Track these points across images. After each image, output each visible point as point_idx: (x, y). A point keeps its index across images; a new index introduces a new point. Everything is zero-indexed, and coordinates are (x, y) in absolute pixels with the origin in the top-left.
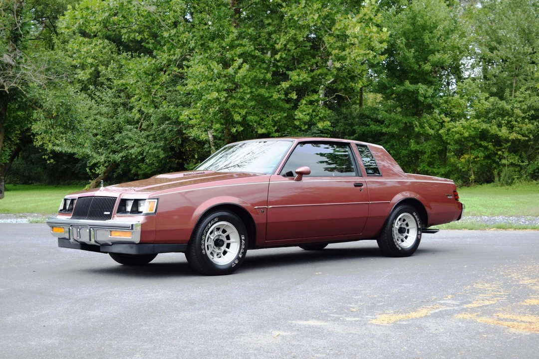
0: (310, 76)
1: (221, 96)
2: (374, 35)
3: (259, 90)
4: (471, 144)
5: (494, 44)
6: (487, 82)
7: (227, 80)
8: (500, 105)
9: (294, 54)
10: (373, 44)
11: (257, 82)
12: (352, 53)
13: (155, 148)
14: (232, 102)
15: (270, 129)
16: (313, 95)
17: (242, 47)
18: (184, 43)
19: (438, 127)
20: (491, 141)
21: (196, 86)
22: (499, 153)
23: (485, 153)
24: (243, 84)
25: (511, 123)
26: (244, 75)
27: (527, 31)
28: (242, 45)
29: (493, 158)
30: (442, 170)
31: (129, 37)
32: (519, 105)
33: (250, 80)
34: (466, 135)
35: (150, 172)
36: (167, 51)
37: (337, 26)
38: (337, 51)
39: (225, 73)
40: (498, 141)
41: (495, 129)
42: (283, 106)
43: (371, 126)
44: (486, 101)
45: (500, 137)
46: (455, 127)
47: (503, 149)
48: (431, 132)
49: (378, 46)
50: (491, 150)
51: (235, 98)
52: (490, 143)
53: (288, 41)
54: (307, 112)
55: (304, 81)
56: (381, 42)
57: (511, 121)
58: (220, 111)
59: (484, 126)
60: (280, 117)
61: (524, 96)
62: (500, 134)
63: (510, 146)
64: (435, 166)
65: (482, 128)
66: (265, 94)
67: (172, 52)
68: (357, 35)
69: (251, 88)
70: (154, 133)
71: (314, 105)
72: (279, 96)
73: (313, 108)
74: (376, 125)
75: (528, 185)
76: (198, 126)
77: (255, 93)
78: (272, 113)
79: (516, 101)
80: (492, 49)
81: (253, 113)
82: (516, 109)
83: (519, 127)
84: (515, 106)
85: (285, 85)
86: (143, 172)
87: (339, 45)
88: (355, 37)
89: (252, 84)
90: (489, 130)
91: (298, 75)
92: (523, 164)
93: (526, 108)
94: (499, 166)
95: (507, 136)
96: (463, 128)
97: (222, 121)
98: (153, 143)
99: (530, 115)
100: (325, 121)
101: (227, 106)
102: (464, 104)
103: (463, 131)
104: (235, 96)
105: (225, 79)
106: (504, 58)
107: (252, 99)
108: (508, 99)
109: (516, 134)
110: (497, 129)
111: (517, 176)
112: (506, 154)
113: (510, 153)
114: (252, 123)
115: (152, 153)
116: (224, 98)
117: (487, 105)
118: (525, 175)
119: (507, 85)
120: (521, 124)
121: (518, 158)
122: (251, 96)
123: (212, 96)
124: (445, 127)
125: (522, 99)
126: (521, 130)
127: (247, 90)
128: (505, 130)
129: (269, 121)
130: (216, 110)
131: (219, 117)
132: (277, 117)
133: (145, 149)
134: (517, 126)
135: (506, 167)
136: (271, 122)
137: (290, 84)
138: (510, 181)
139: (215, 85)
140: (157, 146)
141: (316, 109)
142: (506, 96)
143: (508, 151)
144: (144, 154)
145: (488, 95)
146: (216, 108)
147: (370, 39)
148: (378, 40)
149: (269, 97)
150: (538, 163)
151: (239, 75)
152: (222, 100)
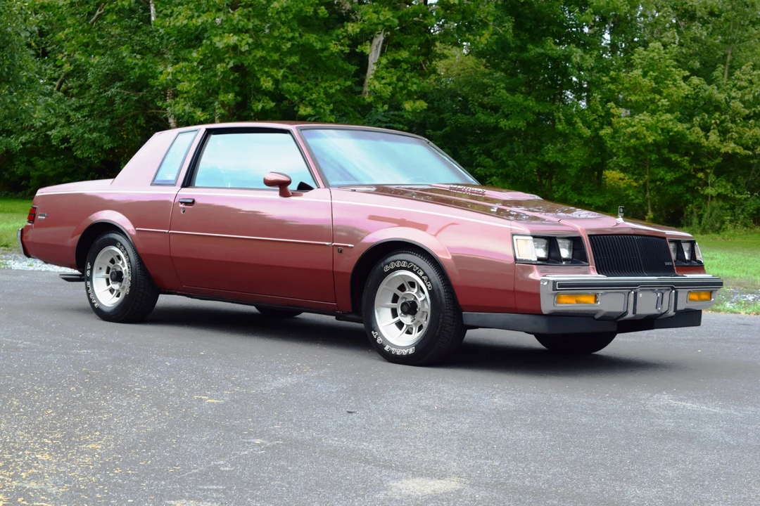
0: (397, 16)
1: (241, 42)
3: (307, 36)
4: (654, 157)
6: (684, 51)
7: (250, 12)
8: (707, 93)
11: (305, 22)
13: (95, 129)
14: (260, 53)
15: (320, 107)
16: (399, 50)
19: (597, 124)
20: (687, 154)
21: (194, 20)
22: (701, 175)
23: (675, 174)
24: (279, 23)
25: (724, 125)
26: (285, 5)
29: (686, 184)
30: (598, 201)
32: (740, 94)
33: (290, 17)
34: (650, 140)
35: (52, 174)
40: (696, 153)
41: (697, 133)
42: (345, 67)
43: (479, 115)
44: (684, 82)
45: (704, 146)
46: (630, 125)
47: (708, 168)
48: (587, 133)
50: (686, 170)
51: (263, 48)
52: (686, 158)
54: (388, 81)
55: (387, 24)
57: (722, 122)
58: (236, 68)
59: (680, 127)
60: (338, 87)
61: (750, 78)
62: (703, 140)
63: (719, 164)
64: (585, 192)
65: (675, 130)
66: (315, 44)
69: (293, 30)
70: (92, 102)
71: (401, 67)
72: (340, 47)
73: (399, 74)
74: (485, 113)
75: (753, 234)
76: (185, 95)
77: (299, 40)
78: (324, 79)
79: (734, 86)
81: (290, 77)
82: (733, 101)
83: (736, 132)
84: (733, 94)
85: (352, 28)
86: (38, 173)
89: (295, 24)
90: (686, 135)
91: (376, 12)
92: (740, 196)
93: (751, 100)
94: (695, 198)
95: (718, 146)
96: (645, 128)
97: (237, 89)
98: (89, 122)
99: (757, 112)
100: (417, 99)
101: (248, 61)
102: (649, 86)
103: (645, 132)
104: (264, 43)
105: (246, 11)
106: (716, 9)
107: (290, 52)
108: (721, 83)
109: (732, 145)
110: (702, 134)
111: (729, 218)
112: (712, 178)
113: (718, 177)
114: (290, 95)
115: (89, 138)
116: (247, 46)
117: (686, 90)
118: (742, 217)
119: (717, 57)
120: (742, 127)
121: (732, 187)
122: (293, 45)
123: (225, 41)
124: (610, 124)
125: (744, 84)
126: (741, 137)
127: (287, 34)
128: (714, 136)
129: (319, 94)
130: (229, 66)
131: (233, 80)
132: (335, 86)
133: (76, 131)
134: (734, 130)
135: (707, 200)
136: (322, 95)
137: (362, 27)
138: (718, 225)
139: (232, 20)
140: (97, 126)
141: (403, 76)
142: (717, 77)
143: (714, 173)
144: (72, 141)
145: (687, 73)
146: (228, 64)
149: (323, 50)
151: (276, 5)
152: (243, 49)
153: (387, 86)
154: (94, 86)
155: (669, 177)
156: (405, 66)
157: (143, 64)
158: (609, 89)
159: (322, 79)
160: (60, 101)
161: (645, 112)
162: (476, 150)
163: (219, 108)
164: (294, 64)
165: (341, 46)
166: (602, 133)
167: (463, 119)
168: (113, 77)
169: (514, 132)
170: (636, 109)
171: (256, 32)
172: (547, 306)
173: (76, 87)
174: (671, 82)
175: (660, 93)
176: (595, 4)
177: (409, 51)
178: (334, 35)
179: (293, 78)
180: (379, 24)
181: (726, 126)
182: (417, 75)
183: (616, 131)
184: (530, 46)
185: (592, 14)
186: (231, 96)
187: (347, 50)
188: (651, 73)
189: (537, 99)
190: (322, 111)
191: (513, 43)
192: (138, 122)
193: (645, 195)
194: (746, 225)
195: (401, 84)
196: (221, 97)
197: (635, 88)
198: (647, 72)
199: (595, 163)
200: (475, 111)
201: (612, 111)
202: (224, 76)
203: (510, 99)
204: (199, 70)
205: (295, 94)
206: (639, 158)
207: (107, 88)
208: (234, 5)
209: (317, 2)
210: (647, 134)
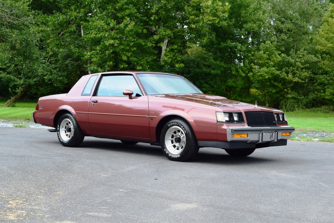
0: (172, 32)
1: (115, 43)
2: (220, 7)
3: (139, 40)
4: (268, 83)
5: (283, 19)
6: (279, 44)
7: (118, 32)
8: (287, 59)
9: (162, 17)
10: (218, 13)
11: (139, 35)
12: (204, 19)
14: (122, 47)
15: (145, 66)
16: (174, 45)
17: (129, 10)
18: (85, 5)
19: (247, 72)
20: (280, 82)
21: (97, 35)
22: (286, 90)
23: (276, 90)
24: (129, 36)
26: (131, 29)
27: (306, 12)
28: (128, 8)
29: (280, 93)
30: (248, 100)
32: (299, 60)
33: (133, 33)
34: (267, 77)
36: (74, 10)
38: (193, 17)
39: (118, 27)
40: (284, 82)
41: (284, 75)
42: (154, 51)
43: (203, 69)
44: (279, 56)
45: (287, 79)
46: (259, 72)
47: (288, 87)
48: (243, 75)
49: (221, 14)
50: (280, 88)
51: (123, 45)
52: (280, 84)
54: (169, 56)
55: (169, 35)
56: (224, 12)
57: (293, 70)
58: (113, 53)
59: (278, 72)
60: (151, 59)
61: (303, 54)
62: (286, 77)
63: (292, 86)
64: (243, 97)
65: (276, 73)
66: (142, 43)
67: (78, 11)
68: (209, 7)
69: (134, 38)
70: (60, 66)
71: (174, 52)
72: (151, 44)
73: (173, 54)
74: (206, 68)
75: (305, 111)
76: (94, 63)
77: (136, 42)
79: (297, 57)
80: (282, 23)
81: (133, 55)
82: (297, 62)
83: (298, 74)
84: (297, 60)
85: (156, 37)
87: (194, 13)
88: (207, 8)
89: (135, 36)
90: (280, 75)
91: (165, 31)
92: (300, 98)
93: (304, 62)
94: (284, 99)
95: (292, 79)
96: (265, 73)
97: (114, 60)
98: (59, 73)
99: (306, 66)
100: (180, 63)
101: (118, 50)
102: (266, 57)
104: (123, 43)
105: (116, 31)
106: (290, 29)
107: (133, 46)
108: (292, 56)
109: (297, 79)
110: (286, 75)
111: (296, 106)
112: (290, 91)
113: (292, 91)
114: (133, 62)
115: (59, 79)
116: (117, 44)
117: (280, 59)
118: (301, 105)
119: (291, 46)
120: (301, 72)
121: (297, 94)
122: (134, 44)
123: (109, 42)
124: (252, 71)
125: (301, 56)
126: (300, 76)
127: (132, 39)
128: (290, 76)
129: (144, 62)
130: (111, 52)
131: (112, 57)
132: (150, 59)
133: (54, 77)
134: (298, 73)
135: (288, 99)
136: (145, 62)
137: (159, 37)
138: (292, 109)
139: (111, 35)
140: (62, 75)
141: (175, 55)
142: (291, 54)
143: (290, 89)
144: (53, 80)
145: (280, 52)
146: (110, 51)
147: (216, 10)
148: (222, 10)
149: (145, 45)
150: (310, 98)
151: (127, 29)
152: (116, 45)
153: (169, 58)
154: (61, 60)
155: (274, 91)
156: (176, 51)
157: (79, 52)
158: (251, 59)
159: (145, 56)
160: (48, 66)
161: (265, 67)
162: (202, 81)
163: (107, 67)
164: (134, 51)
165: (152, 44)
166: (249, 75)
167: (198, 70)
168: (67, 57)
169: (216, 75)
170: (261, 66)
171: (120, 39)
172: (229, 138)
173: (54, 60)
174: (274, 56)
175: (270, 60)
176: (245, 27)
177: (177, 45)
178: (149, 40)
180: (166, 35)
181: (295, 72)
182: (180, 54)
183: (254, 74)
184: (222, 43)
185: (244, 31)
186: (111, 63)
187: (154, 45)
188: (267, 52)
189: (225, 63)
190: (145, 68)
191: (216, 42)
192: (77, 73)
193: (265, 98)
194: (303, 108)
195: (174, 58)
196: (108, 63)
197: (261, 58)
198: (265, 52)
199: (247, 86)
200: (202, 67)
201: (252, 66)
202: (109, 56)
203: (215, 63)
204: (100, 53)
205: (135, 62)
206: (263, 84)
207: (65, 61)
208: (112, 29)
209: (143, 27)
210: (266, 75)
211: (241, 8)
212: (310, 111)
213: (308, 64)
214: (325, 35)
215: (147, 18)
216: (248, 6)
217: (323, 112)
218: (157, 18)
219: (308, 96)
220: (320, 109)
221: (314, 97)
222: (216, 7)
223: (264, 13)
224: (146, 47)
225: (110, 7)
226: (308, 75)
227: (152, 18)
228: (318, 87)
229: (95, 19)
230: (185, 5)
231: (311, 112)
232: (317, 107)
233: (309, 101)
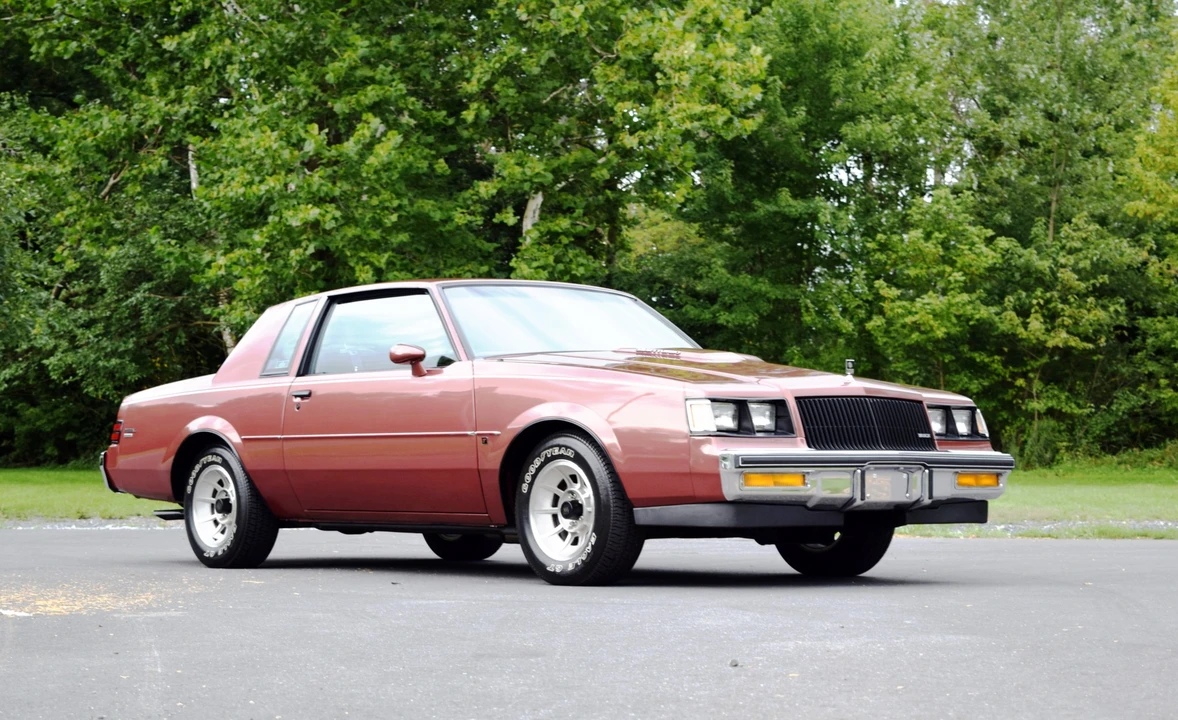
0: (551, 168)
1: (324, 216)
2: (729, 63)
3: (420, 202)
4: (948, 358)
5: (1001, 100)
6: (986, 199)
7: (335, 172)
8: (1022, 260)
9: (508, 109)
10: (723, 88)
11: (417, 183)
12: (670, 112)
13: (114, 353)
14: (352, 231)
16: (558, 218)
17: (377, 87)
18: (203, 70)
19: (862, 313)
20: (1000, 352)
21: (254, 187)
22: (1020, 382)
24: (378, 186)
25: (1051, 306)
26: (386, 159)
27: (1088, 69)
28: (372, 80)
29: (1000, 396)
31: (50, 50)
32: (1071, 259)
33: (396, 176)
34: (940, 333)
36: (157, 92)
37: (629, 38)
38: (628, 105)
39: (334, 152)
40: (1015, 351)
41: (1011, 320)
42: (479, 245)
43: (688, 307)
44: (987, 246)
45: (1022, 340)
46: (910, 313)
47: (1031, 371)
48: (847, 326)
49: (736, 92)
50: (998, 375)
51: (356, 223)
52: (997, 357)
53: (496, 75)
54: (541, 262)
55: (536, 180)
56: (745, 83)
57: (1048, 301)
58: (319, 254)
59: (985, 312)
61: (1084, 236)
62: (1020, 330)
63: (1046, 364)
65: (977, 317)
66: (432, 214)
67: (172, 94)
68: (687, 64)
69: (399, 196)
70: (108, 313)
71: (560, 243)
72: (469, 218)
73: (557, 252)
74: (696, 304)
75: (1097, 465)
76: (245, 297)
77: (408, 209)
78: (449, 265)
79: (1063, 248)
80: (997, 113)
81: (398, 263)
82: (1062, 270)
83: (1070, 317)
84: (1062, 261)
85: (486, 189)
86: (25, 428)
87: (632, 88)
88: (681, 69)
89: (402, 187)
90: (995, 323)
91: (520, 164)
92: (1080, 411)
93: (1089, 268)
94: (1015, 418)
95: (1042, 338)
96: (931, 316)
98: (105, 343)
99: (1098, 285)
101: (337, 242)
102: (934, 254)
103: (932, 322)
104: (357, 216)
105: (329, 171)
106: (1029, 137)
107: (397, 228)
108: (1042, 244)
109: (1064, 335)
110: (1017, 320)
111: (1065, 444)
112: (1037, 386)
113: (1047, 384)
115: (105, 367)
116: (333, 222)
117: (990, 257)
118: (1084, 441)
119: (1036, 206)
120: (1078, 308)
121: (1067, 397)
122: (400, 217)
123: (301, 215)
124: (881, 312)
125: (1077, 244)
126: (1076, 323)
127: (390, 200)
128: (1036, 324)
130: (308, 252)
131: (315, 273)
132: (465, 274)
133: (85, 357)
134: (1067, 313)
135: (1033, 419)
137: (499, 186)
138: (1048, 456)
139: (309, 185)
140: (117, 349)
141: (564, 255)
142: (1037, 236)
143: (1040, 379)
144: (80, 373)
145: (990, 233)
146: (306, 249)
147: (716, 76)
148: (738, 77)
149: (445, 222)
150: (1118, 410)
151: (372, 160)
152: (328, 227)
153: (540, 270)
154: (109, 291)
155: (974, 387)
156: (565, 240)
157: (182, 253)
158: (879, 261)
159: (445, 264)
160: (60, 314)
164: (402, 245)
165: (470, 214)
166: (869, 325)
168: (136, 276)
169: (741, 331)
170: (916, 288)
171: (345, 200)
173: (83, 293)
174: (967, 247)
175: (952, 263)
176: (850, 136)
177: (571, 218)
179: (401, 265)
180: (526, 181)
181: (1055, 307)
182: (584, 252)
183: (890, 322)
184: (757, 203)
185: (846, 152)
187: (479, 221)
188: (937, 234)
189: (774, 282)
191: (733, 198)
192: (177, 341)
194: (1090, 454)
195: (561, 267)
197: (919, 257)
198: (931, 233)
201: (882, 292)
202: (301, 267)
203: (733, 280)
204: (265, 259)
206: (928, 360)
207: (129, 293)
208: (311, 164)
209: (433, 152)
210: (935, 324)
211: (828, 60)
212: (1120, 463)
213: (1106, 276)
214: (1158, 159)
215: (450, 115)
216: (858, 53)
217: (1171, 465)
218: (486, 113)
219: (1111, 403)
220: (1155, 452)
221: (1134, 407)
222: (713, 62)
223: (922, 75)
224: (449, 227)
225: (303, 77)
226: (1108, 320)
227: (469, 115)
228: (1152, 367)
229: (245, 126)
230: (595, 60)
231: (1123, 466)
232: (1148, 445)
233: (1116, 424)
